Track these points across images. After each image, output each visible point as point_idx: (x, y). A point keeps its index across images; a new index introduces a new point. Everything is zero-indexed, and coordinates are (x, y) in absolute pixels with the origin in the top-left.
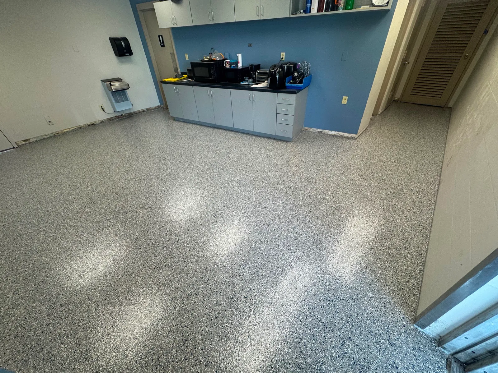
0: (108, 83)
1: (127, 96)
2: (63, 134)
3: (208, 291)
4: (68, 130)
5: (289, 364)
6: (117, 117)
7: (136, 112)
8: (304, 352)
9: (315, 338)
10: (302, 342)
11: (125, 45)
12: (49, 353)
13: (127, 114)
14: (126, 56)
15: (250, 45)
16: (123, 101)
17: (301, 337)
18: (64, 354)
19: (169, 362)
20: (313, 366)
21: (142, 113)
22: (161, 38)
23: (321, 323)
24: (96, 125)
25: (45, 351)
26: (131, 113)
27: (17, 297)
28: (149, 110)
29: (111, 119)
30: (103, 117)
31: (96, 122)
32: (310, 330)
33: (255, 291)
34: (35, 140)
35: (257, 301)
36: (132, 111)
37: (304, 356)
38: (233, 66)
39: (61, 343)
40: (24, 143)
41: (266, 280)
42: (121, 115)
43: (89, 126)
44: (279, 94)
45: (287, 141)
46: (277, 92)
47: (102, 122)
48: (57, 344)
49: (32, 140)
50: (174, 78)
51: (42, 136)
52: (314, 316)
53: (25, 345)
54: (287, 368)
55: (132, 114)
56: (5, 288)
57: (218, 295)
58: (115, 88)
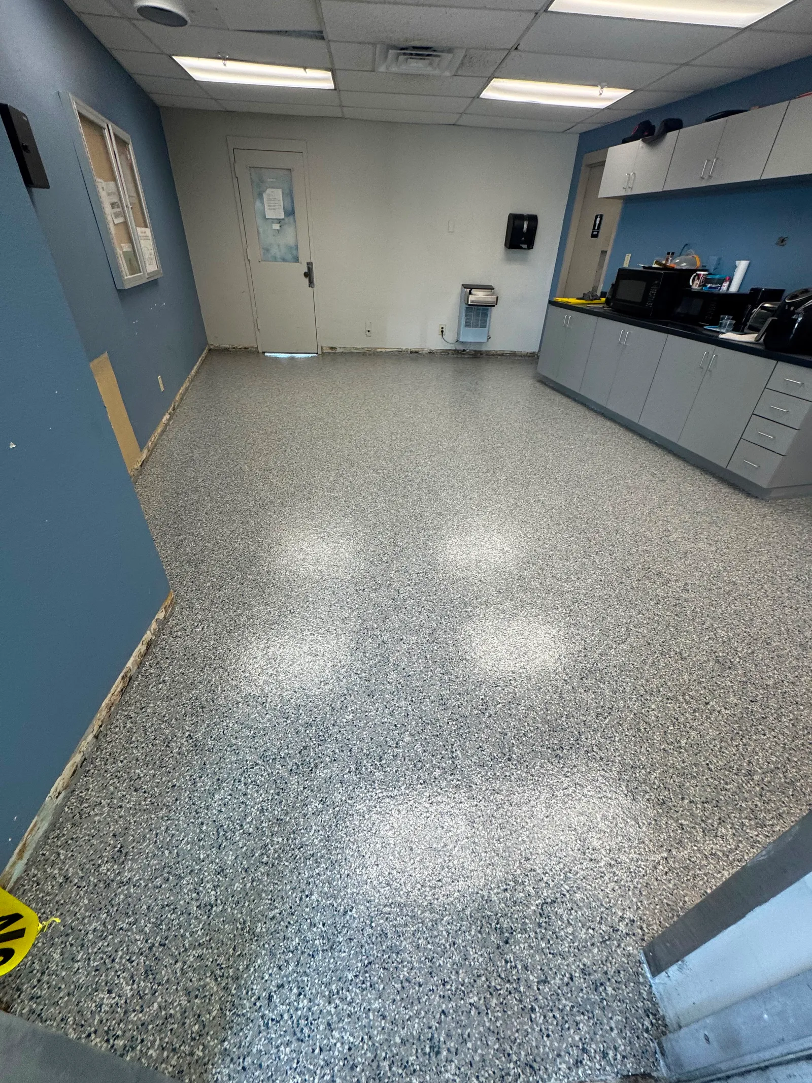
0: (468, 290)
1: (488, 319)
2: (374, 354)
3: (349, 600)
4: (383, 350)
5: (350, 751)
6: (456, 352)
7: (490, 351)
8: (384, 762)
9: (420, 765)
10: (396, 750)
11: (528, 229)
12: (181, 541)
13: (475, 351)
14: (521, 248)
15: (783, 241)
16: (476, 326)
17: (401, 744)
18: (188, 550)
19: (244, 625)
20: (376, 785)
21: (499, 357)
22: (598, 220)
23: (450, 762)
24: (421, 354)
25: (180, 538)
26: (481, 352)
27: (203, 484)
28: (513, 354)
29: (446, 352)
30: (436, 343)
31: (423, 349)
32: (425, 751)
33: (405, 646)
34: (342, 350)
35: (392, 657)
36: (484, 348)
37: (378, 764)
38: (709, 285)
39: (194, 541)
40: (330, 351)
41: (435, 648)
42: (464, 350)
43: (411, 352)
44: (781, 365)
45: (749, 495)
46: (778, 359)
47: (431, 353)
48: (192, 538)
49: (338, 350)
50: (578, 299)
51: (351, 348)
52: (453, 745)
53: (175, 523)
54: (342, 751)
55: (481, 354)
56: (202, 473)
57: (355, 613)
58: (473, 299)
